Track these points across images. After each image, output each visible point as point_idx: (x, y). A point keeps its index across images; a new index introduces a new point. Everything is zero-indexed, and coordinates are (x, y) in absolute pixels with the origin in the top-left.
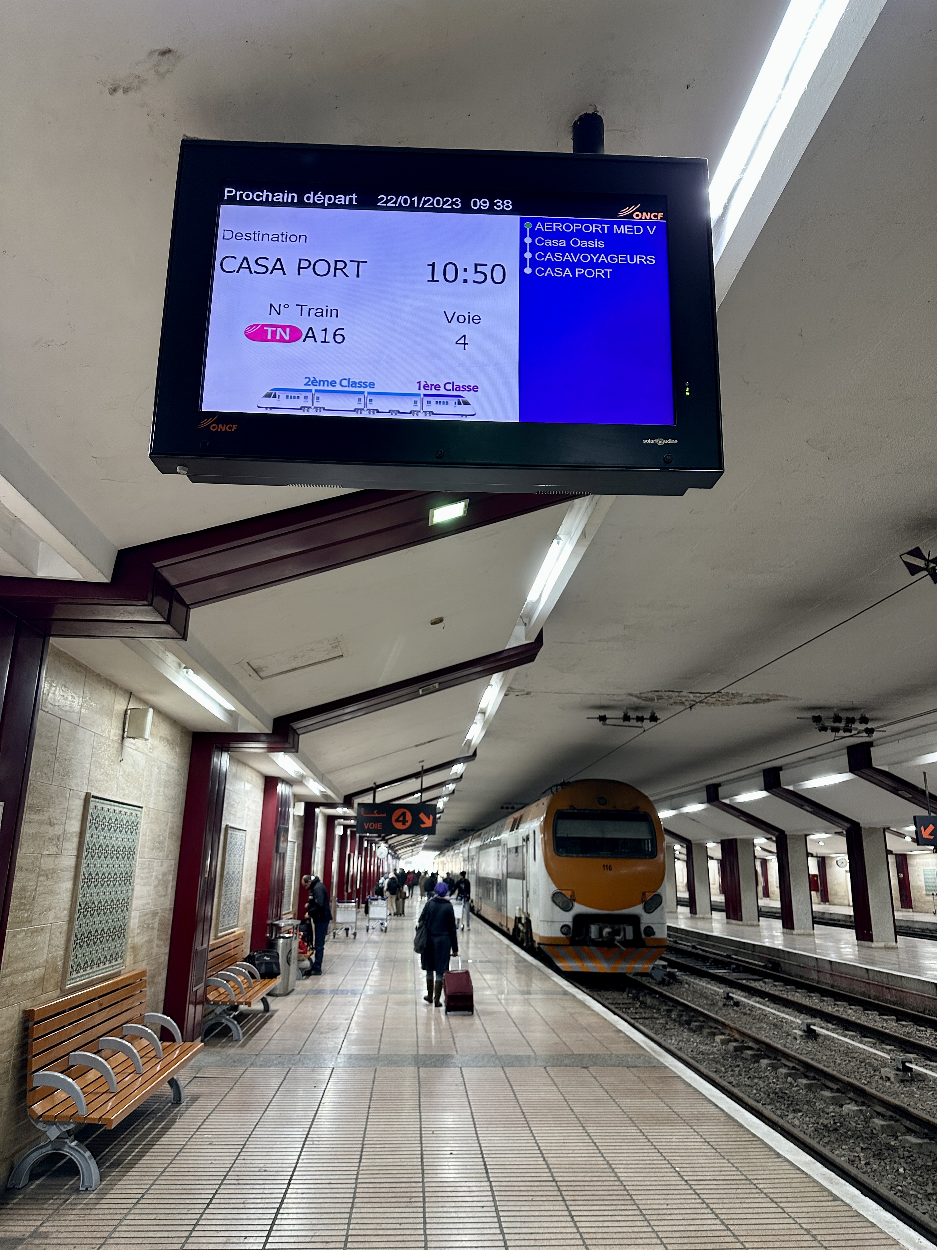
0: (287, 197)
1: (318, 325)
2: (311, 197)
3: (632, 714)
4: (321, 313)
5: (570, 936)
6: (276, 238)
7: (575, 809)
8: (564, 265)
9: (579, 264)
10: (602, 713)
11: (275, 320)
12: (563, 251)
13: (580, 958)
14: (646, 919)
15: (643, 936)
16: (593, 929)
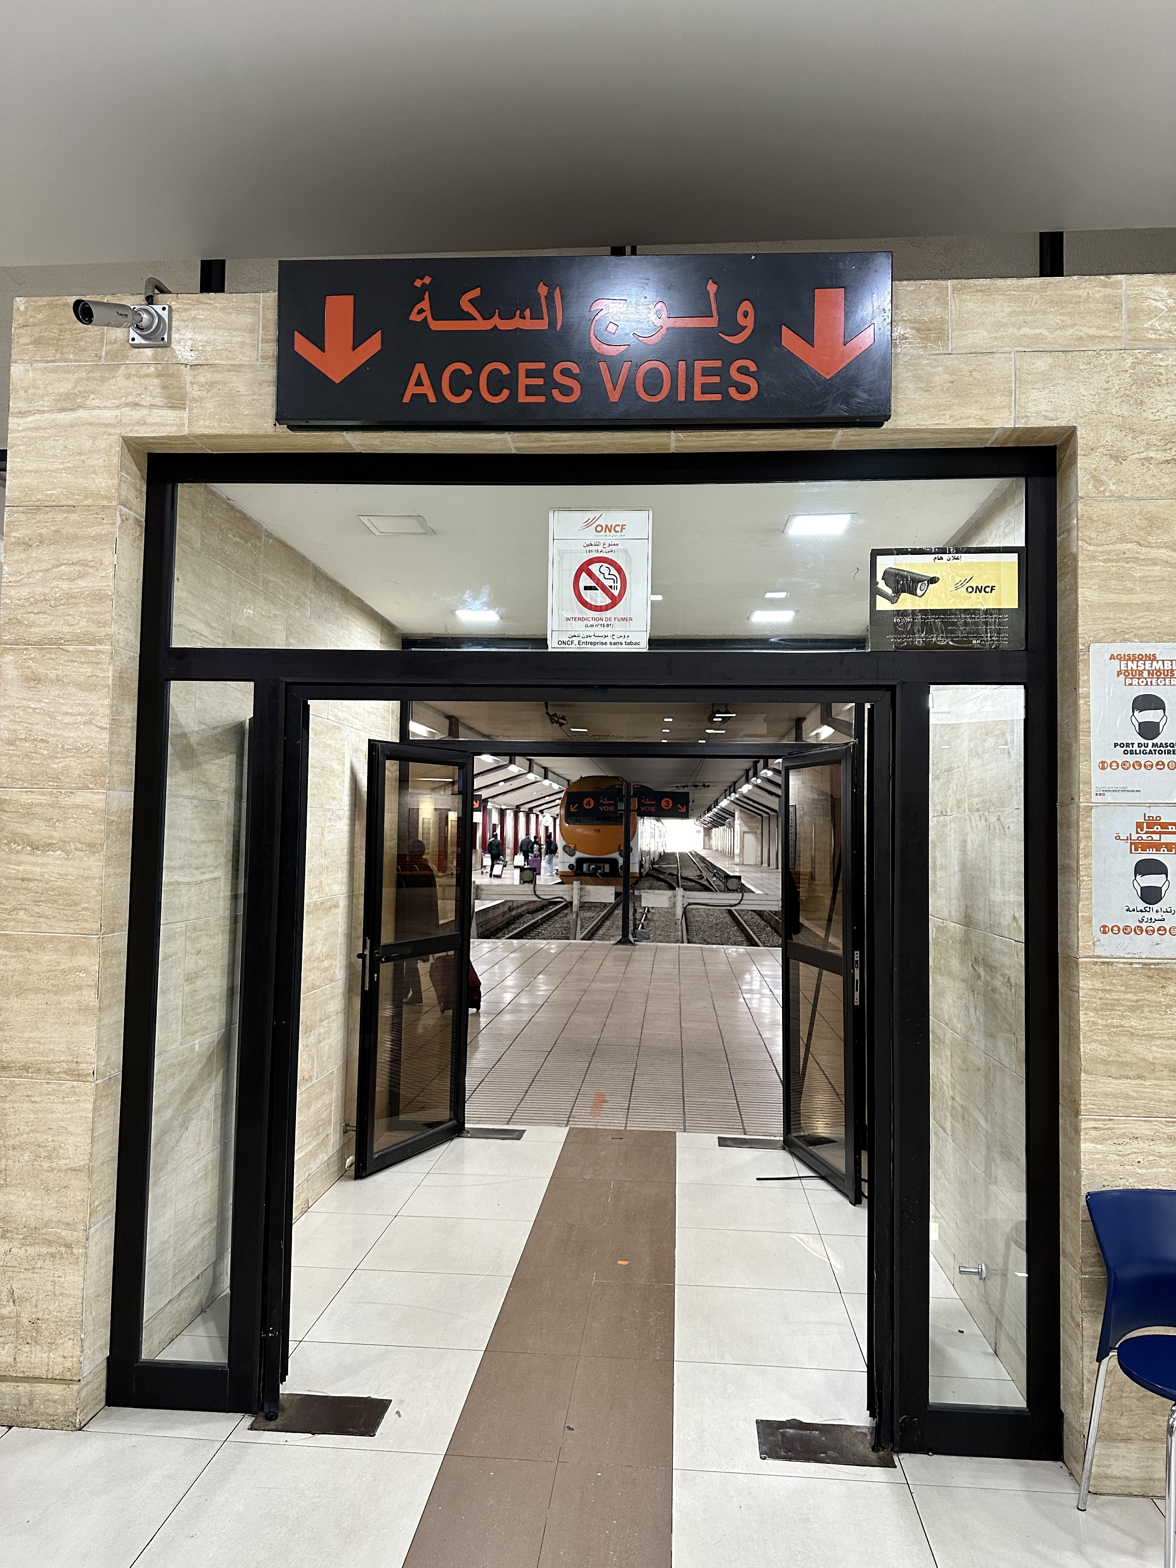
5: (574, 870)
16: (585, 866)
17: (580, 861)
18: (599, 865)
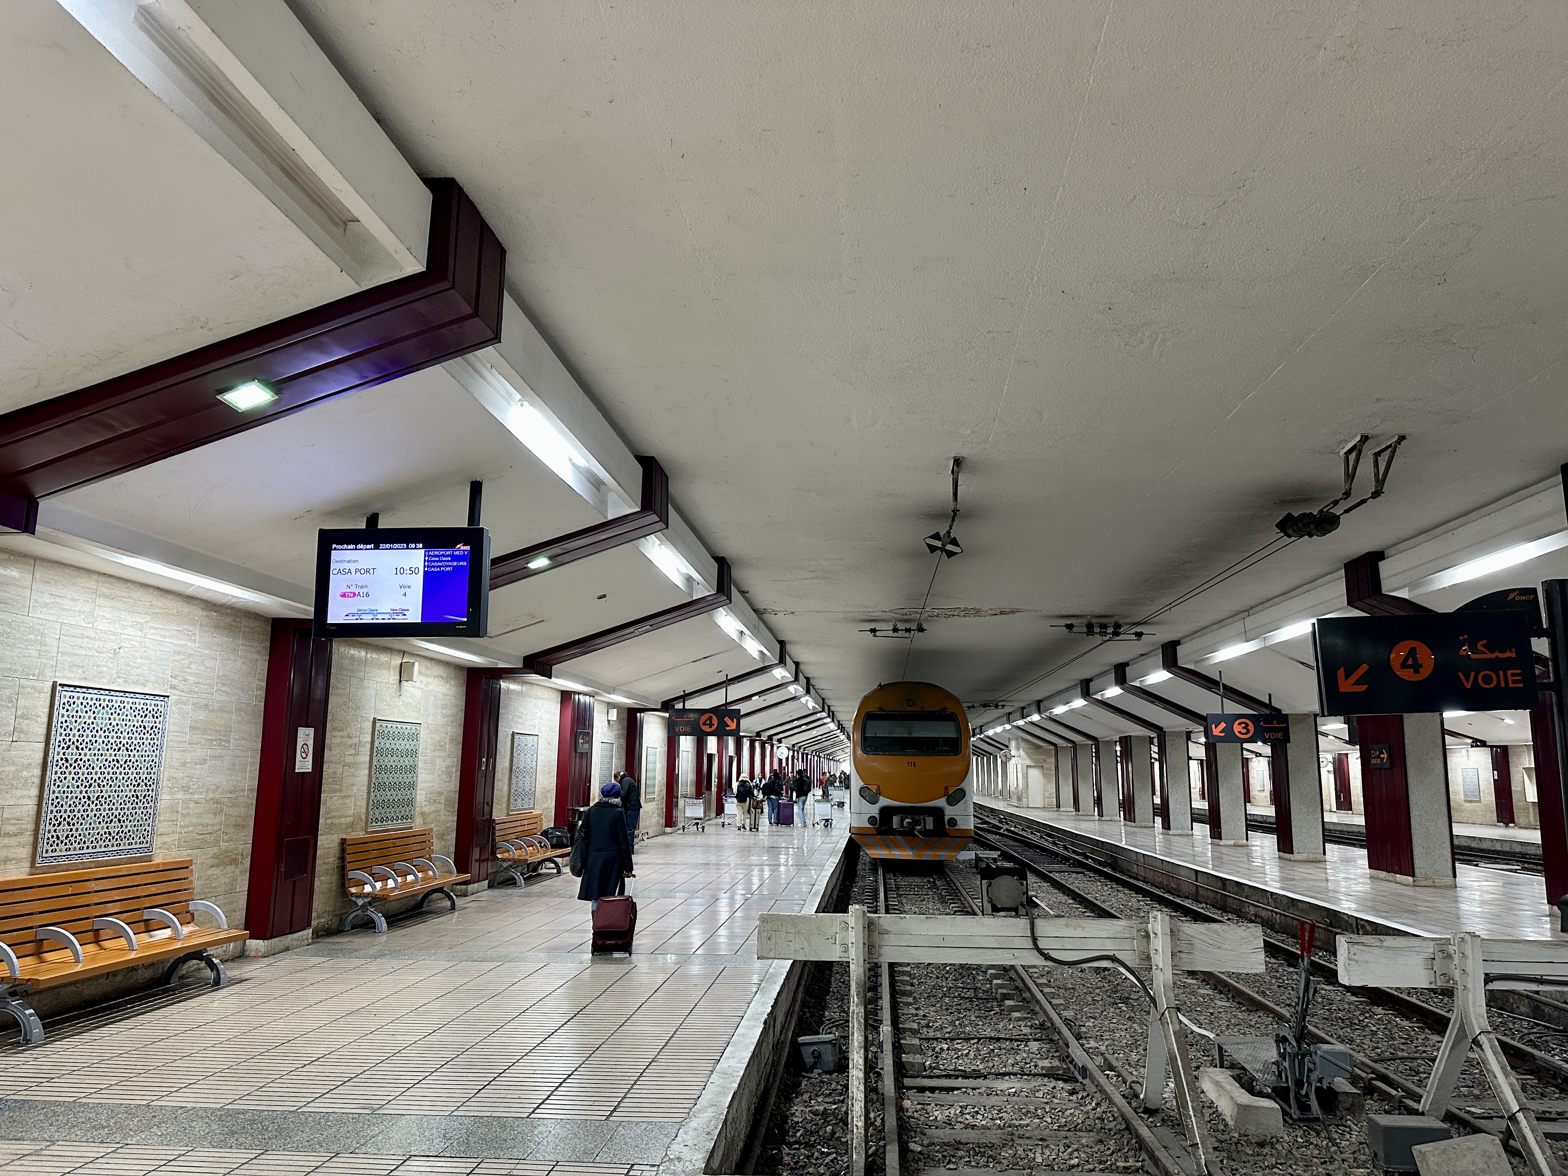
0: (352, 546)
1: (361, 591)
2: (360, 546)
3: (900, 626)
4: (362, 587)
5: (877, 826)
6: (349, 562)
7: (883, 710)
8: (437, 567)
9: (443, 566)
10: (873, 626)
11: (349, 590)
12: (437, 561)
13: (888, 847)
14: (950, 812)
15: (947, 827)
16: (896, 820)
17: (886, 812)
18: (917, 817)
